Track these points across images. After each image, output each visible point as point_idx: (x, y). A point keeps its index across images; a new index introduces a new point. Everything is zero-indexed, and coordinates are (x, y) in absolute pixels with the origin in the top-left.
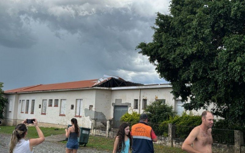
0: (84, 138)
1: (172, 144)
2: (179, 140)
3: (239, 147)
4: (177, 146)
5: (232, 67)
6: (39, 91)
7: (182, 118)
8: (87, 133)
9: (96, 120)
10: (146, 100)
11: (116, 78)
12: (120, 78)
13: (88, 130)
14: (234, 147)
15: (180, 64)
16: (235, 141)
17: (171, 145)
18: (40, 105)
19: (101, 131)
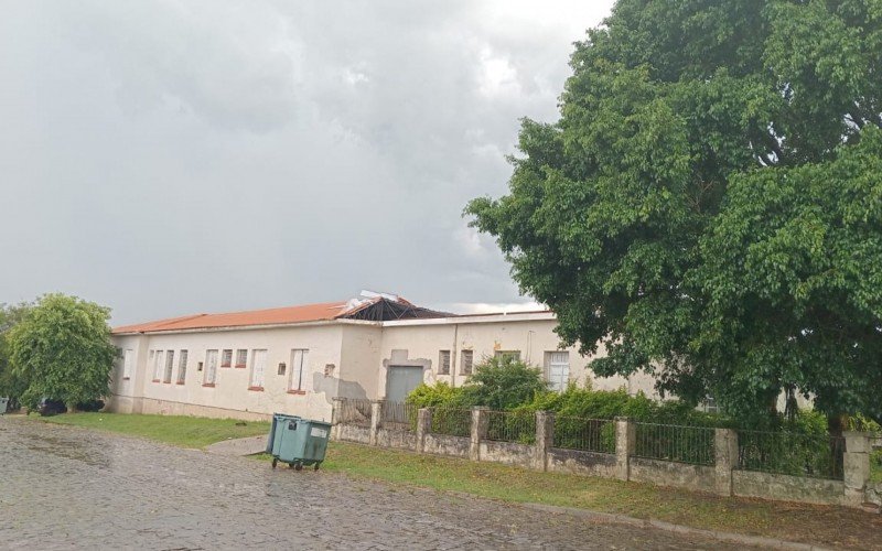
0: (315, 448)
1: (546, 464)
2: (563, 453)
3: (729, 473)
4: (558, 469)
5: (761, 255)
6: (199, 330)
7: (567, 396)
8: (324, 435)
9: (344, 401)
10: (471, 352)
11: (392, 299)
12: (401, 300)
13: (327, 427)
14: (714, 472)
15: (593, 251)
16: (719, 455)
17: (543, 466)
18: (201, 364)
19: (356, 430)
